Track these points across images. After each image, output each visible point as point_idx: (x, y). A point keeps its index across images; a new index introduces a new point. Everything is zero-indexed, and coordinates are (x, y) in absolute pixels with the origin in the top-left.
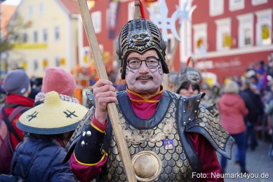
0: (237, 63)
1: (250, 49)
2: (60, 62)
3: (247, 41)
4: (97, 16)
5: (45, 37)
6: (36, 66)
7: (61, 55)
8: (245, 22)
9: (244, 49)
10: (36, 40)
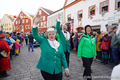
0: (40, 29)
1: (43, 27)
2: (10, 29)
3: (42, 26)
4: (17, 22)
5: (7, 25)
6: (6, 29)
7: (10, 28)
8: (42, 23)
9: (41, 27)
10: (6, 25)
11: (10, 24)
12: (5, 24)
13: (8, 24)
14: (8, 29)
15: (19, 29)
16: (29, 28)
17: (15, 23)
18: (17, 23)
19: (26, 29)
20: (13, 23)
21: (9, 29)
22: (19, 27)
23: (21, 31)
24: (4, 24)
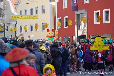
7: (45, 22)
10: (32, 13)
11: (43, 11)
12: (31, 10)
13: (40, 11)
14: (36, 27)
15: (73, 26)
16: (105, 22)
17: (60, 4)
18: (65, 6)
19: (96, 23)
20: (55, 4)
21: (40, 27)
22: (72, 18)
23: (80, 34)
24: (26, 11)
